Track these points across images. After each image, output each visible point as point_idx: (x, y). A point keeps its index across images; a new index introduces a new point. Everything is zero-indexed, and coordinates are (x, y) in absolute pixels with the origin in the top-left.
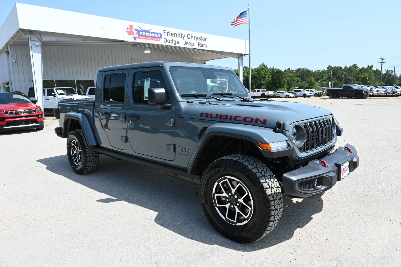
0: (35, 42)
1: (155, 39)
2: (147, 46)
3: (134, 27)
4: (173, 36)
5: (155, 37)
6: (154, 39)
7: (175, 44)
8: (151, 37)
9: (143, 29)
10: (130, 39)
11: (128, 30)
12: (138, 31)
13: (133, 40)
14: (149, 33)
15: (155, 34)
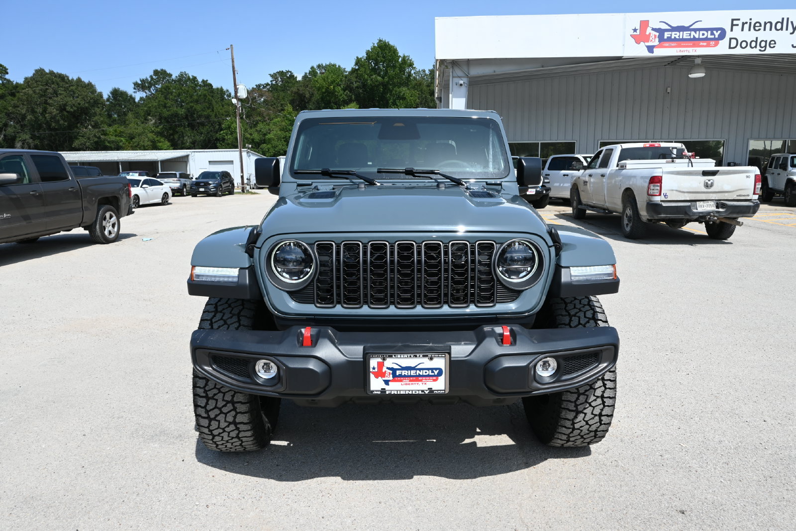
0: (459, 78)
1: (705, 44)
2: (698, 61)
3: (650, 25)
4: (759, 30)
5: (707, 39)
6: (701, 44)
7: (763, 49)
8: (694, 39)
9: (674, 25)
10: (639, 51)
11: (635, 33)
12: (661, 32)
13: (645, 53)
14: (689, 32)
15: (705, 32)
